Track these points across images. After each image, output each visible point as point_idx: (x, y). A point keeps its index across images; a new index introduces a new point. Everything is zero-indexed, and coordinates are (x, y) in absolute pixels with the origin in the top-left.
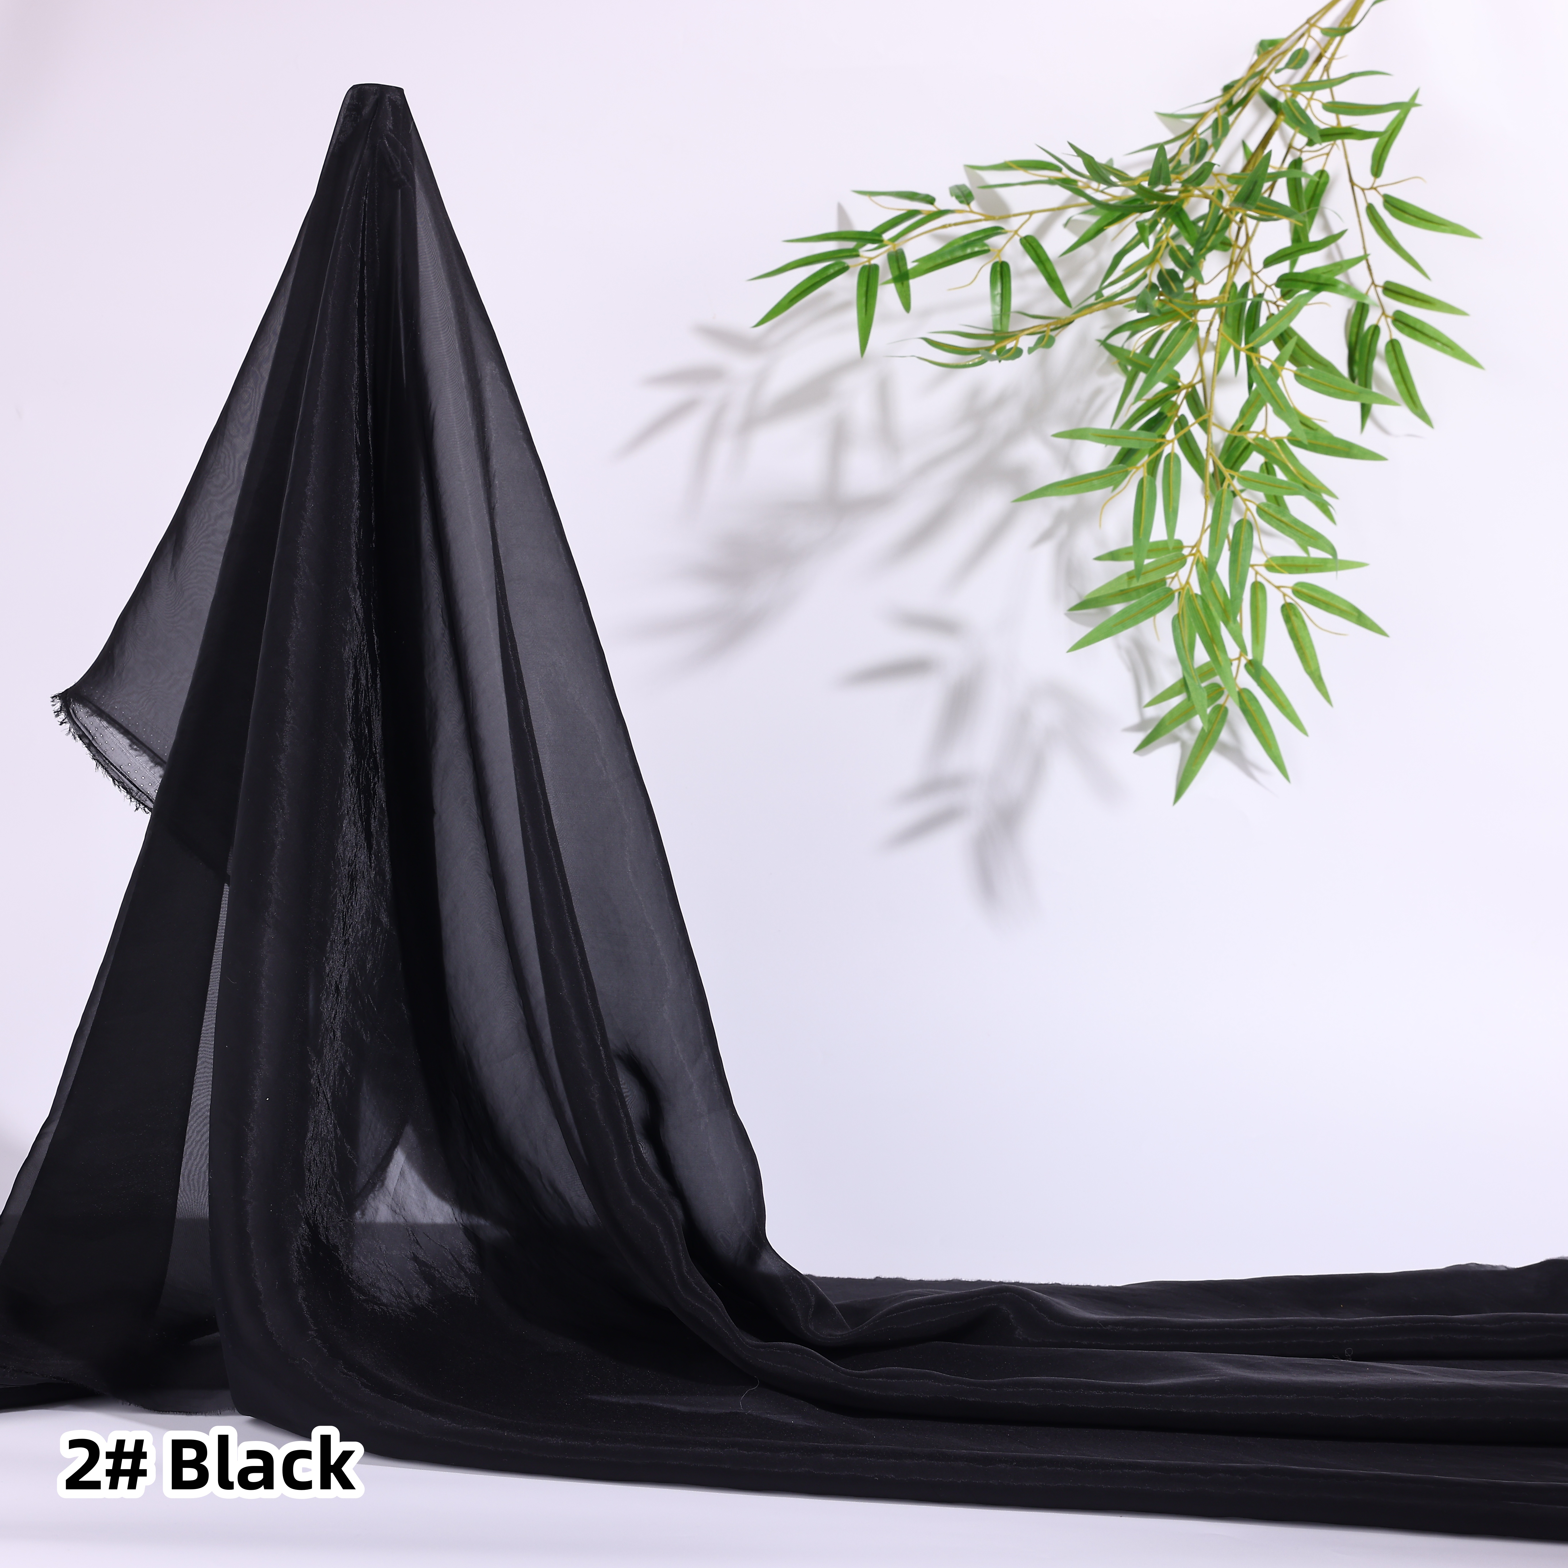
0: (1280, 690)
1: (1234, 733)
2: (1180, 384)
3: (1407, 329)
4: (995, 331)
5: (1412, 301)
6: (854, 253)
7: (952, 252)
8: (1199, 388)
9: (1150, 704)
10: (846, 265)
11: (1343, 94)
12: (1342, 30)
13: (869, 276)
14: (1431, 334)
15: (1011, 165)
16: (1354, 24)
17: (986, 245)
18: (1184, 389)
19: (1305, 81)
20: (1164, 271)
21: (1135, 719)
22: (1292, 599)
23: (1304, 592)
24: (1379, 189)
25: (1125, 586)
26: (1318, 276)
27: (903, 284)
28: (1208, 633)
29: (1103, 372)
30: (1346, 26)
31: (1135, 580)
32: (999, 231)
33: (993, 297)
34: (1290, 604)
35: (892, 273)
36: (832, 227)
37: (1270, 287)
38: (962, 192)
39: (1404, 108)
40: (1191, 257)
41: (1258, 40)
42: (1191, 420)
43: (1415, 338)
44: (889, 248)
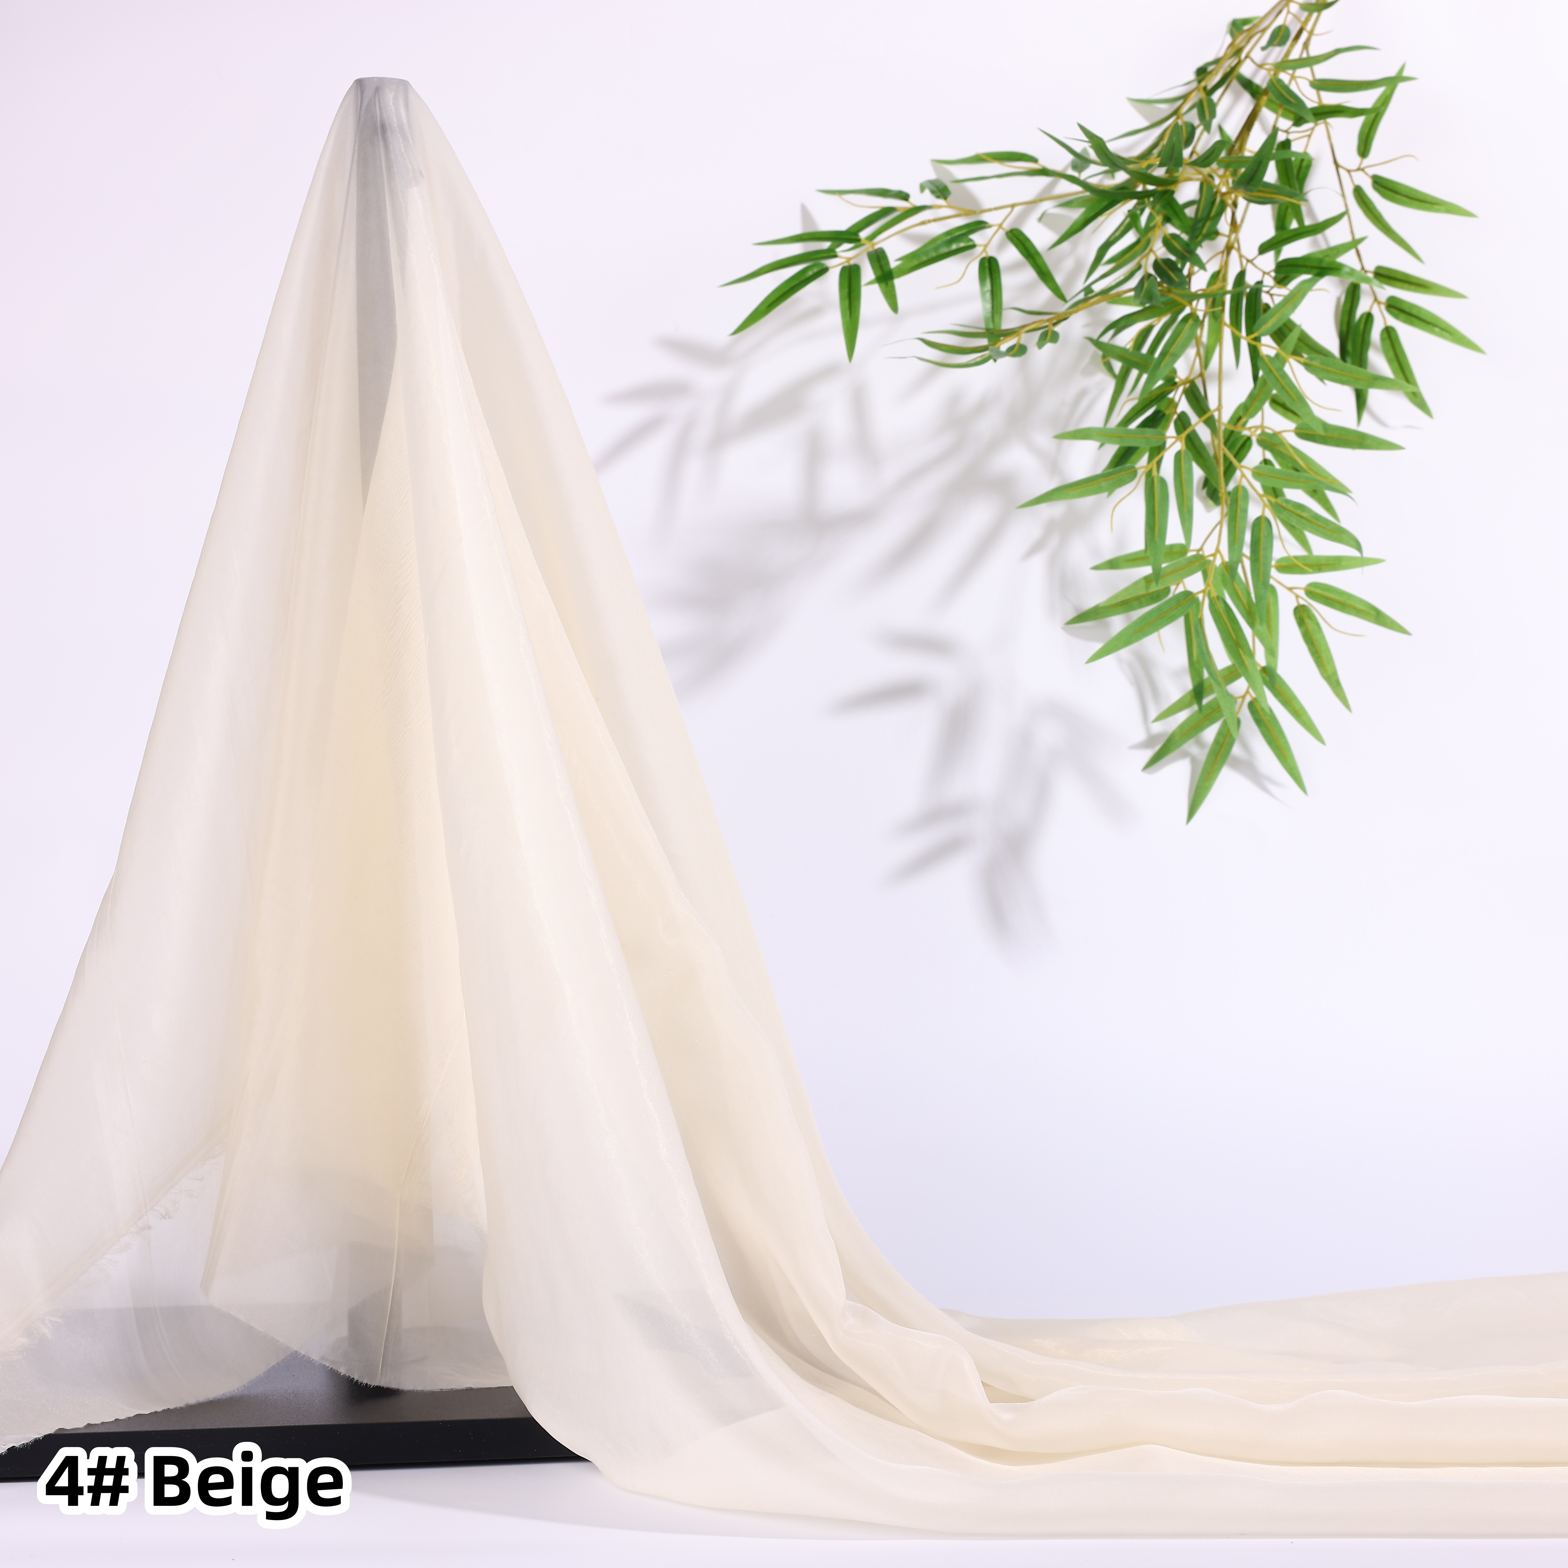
0: (1295, 697)
1: (1245, 746)
2: (1177, 380)
3: (1402, 316)
4: (988, 330)
5: (1406, 285)
6: (832, 254)
7: (936, 249)
8: (1199, 383)
9: (1159, 718)
10: (825, 267)
11: (1323, 71)
12: (1321, 5)
13: (850, 276)
14: (1429, 320)
15: (984, 157)
17: (971, 240)
18: (1181, 385)
19: (1285, 59)
20: (1160, 261)
21: (1140, 736)
22: (1305, 600)
23: (1316, 592)
24: (1367, 170)
25: (1143, 592)
26: (1321, 260)
27: (887, 284)
28: (1231, 635)
29: (1086, 373)
31: (1153, 584)
32: (983, 225)
33: (983, 294)
34: (1303, 606)
35: (875, 273)
36: (797, 229)
37: (1268, 273)
38: (937, 187)
39: (1391, 83)
40: (1187, 245)
41: (1229, 19)
42: (1193, 418)
43: (1411, 323)
44: (868, 247)
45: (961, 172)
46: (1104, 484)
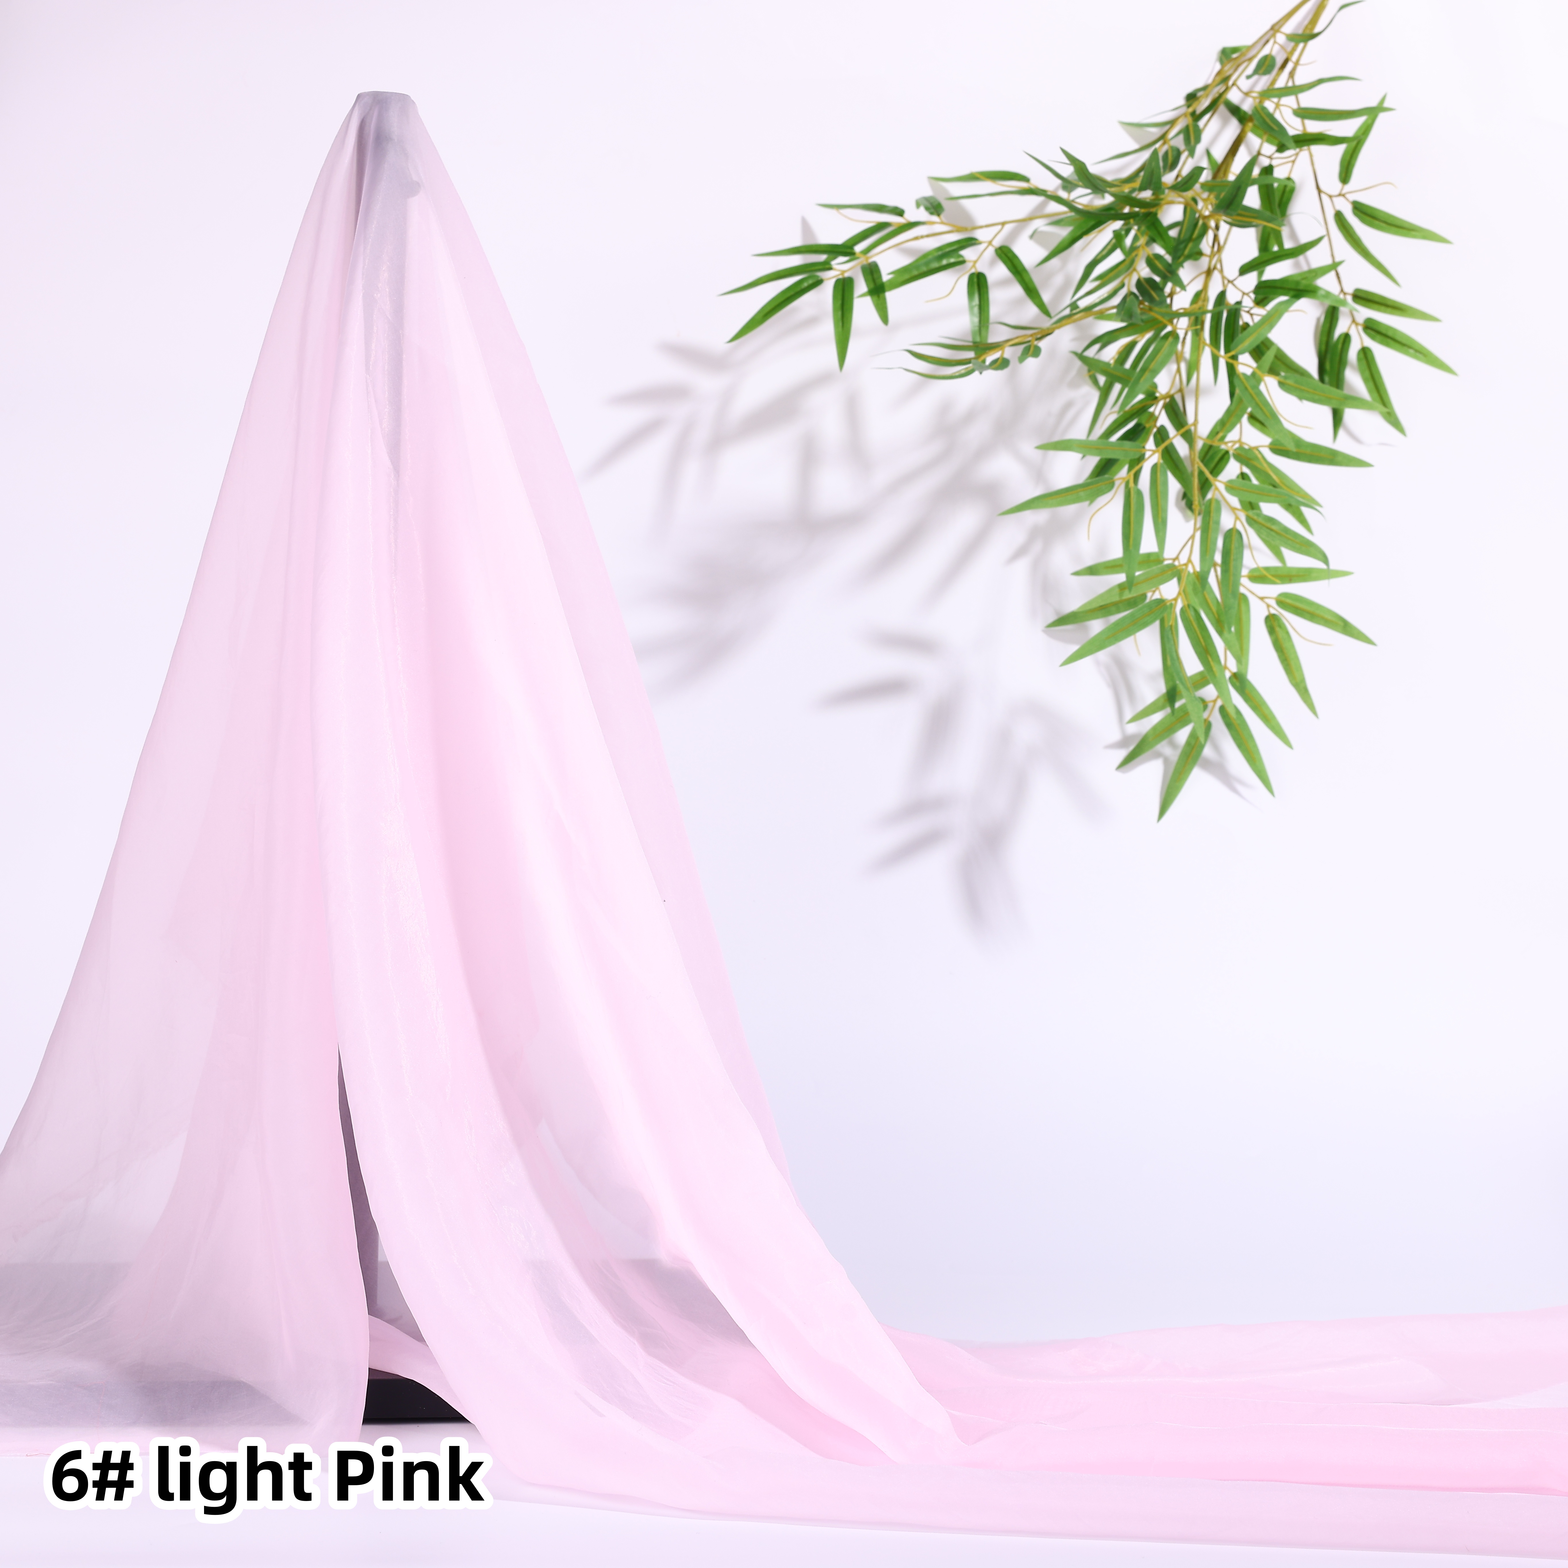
0: (1264, 703)
1: (1216, 748)
2: (1157, 395)
3: (1379, 337)
4: (974, 343)
5: (1383, 308)
6: (827, 266)
7: (927, 263)
8: (1178, 398)
10: (819, 279)
11: (1308, 100)
12: (1307, 36)
13: (844, 288)
14: (1404, 341)
15: (978, 176)
16: (1317, 30)
17: (961, 256)
18: (1161, 400)
19: (1271, 88)
20: (1142, 280)
21: (1115, 736)
22: (1276, 610)
23: (1288, 603)
24: (1348, 196)
25: (1116, 598)
26: (1297, 283)
27: (879, 297)
28: (1201, 643)
29: (1073, 385)
30: (1308, 32)
31: (1127, 592)
32: (973, 242)
33: (971, 308)
34: (1274, 615)
35: (868, 285)
36: (797, 241)
37: (1247, 294)
38: (931, 204)
39: (1372, 113)
40: (1170, 265)
41: (1219, 48)
42: (1171, 431)
43: (1387, 345)
44: (862, 261)
45: (957, 190)
46: (1082, 494)
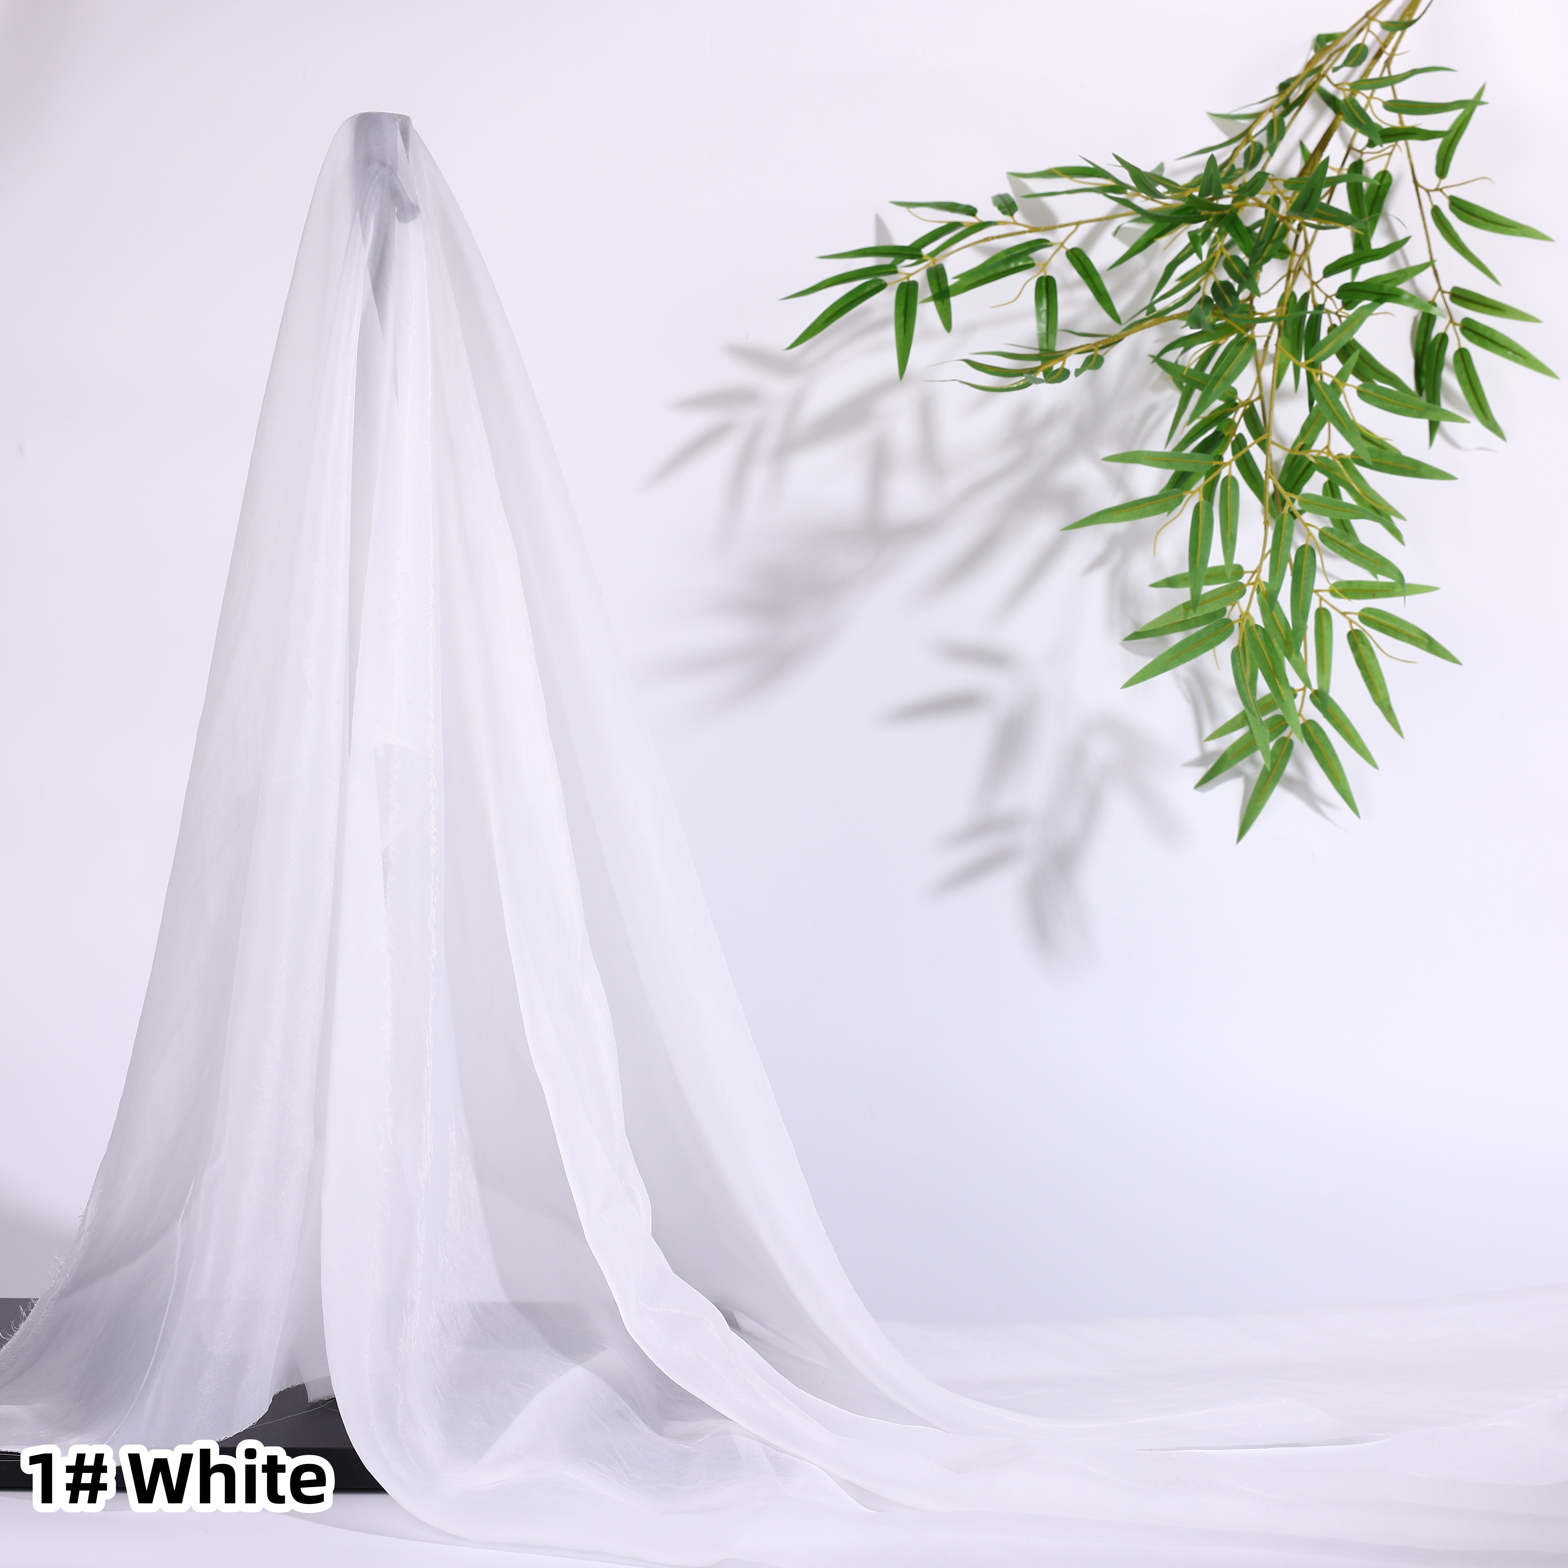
0: (1348, 721)
1: (1300, 767)
2: (1237, 401)
3: (1476, 338)
4: (1041, 351)
5: (1481, 307)
6: (892, 270)
7: (994, 267)
8: (1258, 405)
9: (1212, 737)
10: (883, 283)
11: (1406, 91)
12: (1403, 24)
13: (908, 293)
14: (1502, 343)
15: (1056, 171)
16: (1415, 17)
17: (1031, 259)
18: (1241, 406)
19: (1364, 78)
20: (1218, 284)
21: (1196, 754)
22: (1359, 625)
23: (1370, 618)
24: (1445, 190)
25: (1181, 618)
26: (1382, 285)
27: (943, 302)
28: (1269, 666)
29: (1156, 388)
30: (1407, 19)
31: (1192, 612)
32: (1044, 244)
33: (1038, 314)
34: (1357, 630)
35: (932, 290)
36: (870, 242)
37: (1330, 297)
38: (1005, 203)
39: (1469, 106)
40: (1247, 268)
41: (1314, 35)
42: (1249, 439)
43: (1485, 346)
44: (928, 263)
45: (1038, 186)
46: (1149, 508)
